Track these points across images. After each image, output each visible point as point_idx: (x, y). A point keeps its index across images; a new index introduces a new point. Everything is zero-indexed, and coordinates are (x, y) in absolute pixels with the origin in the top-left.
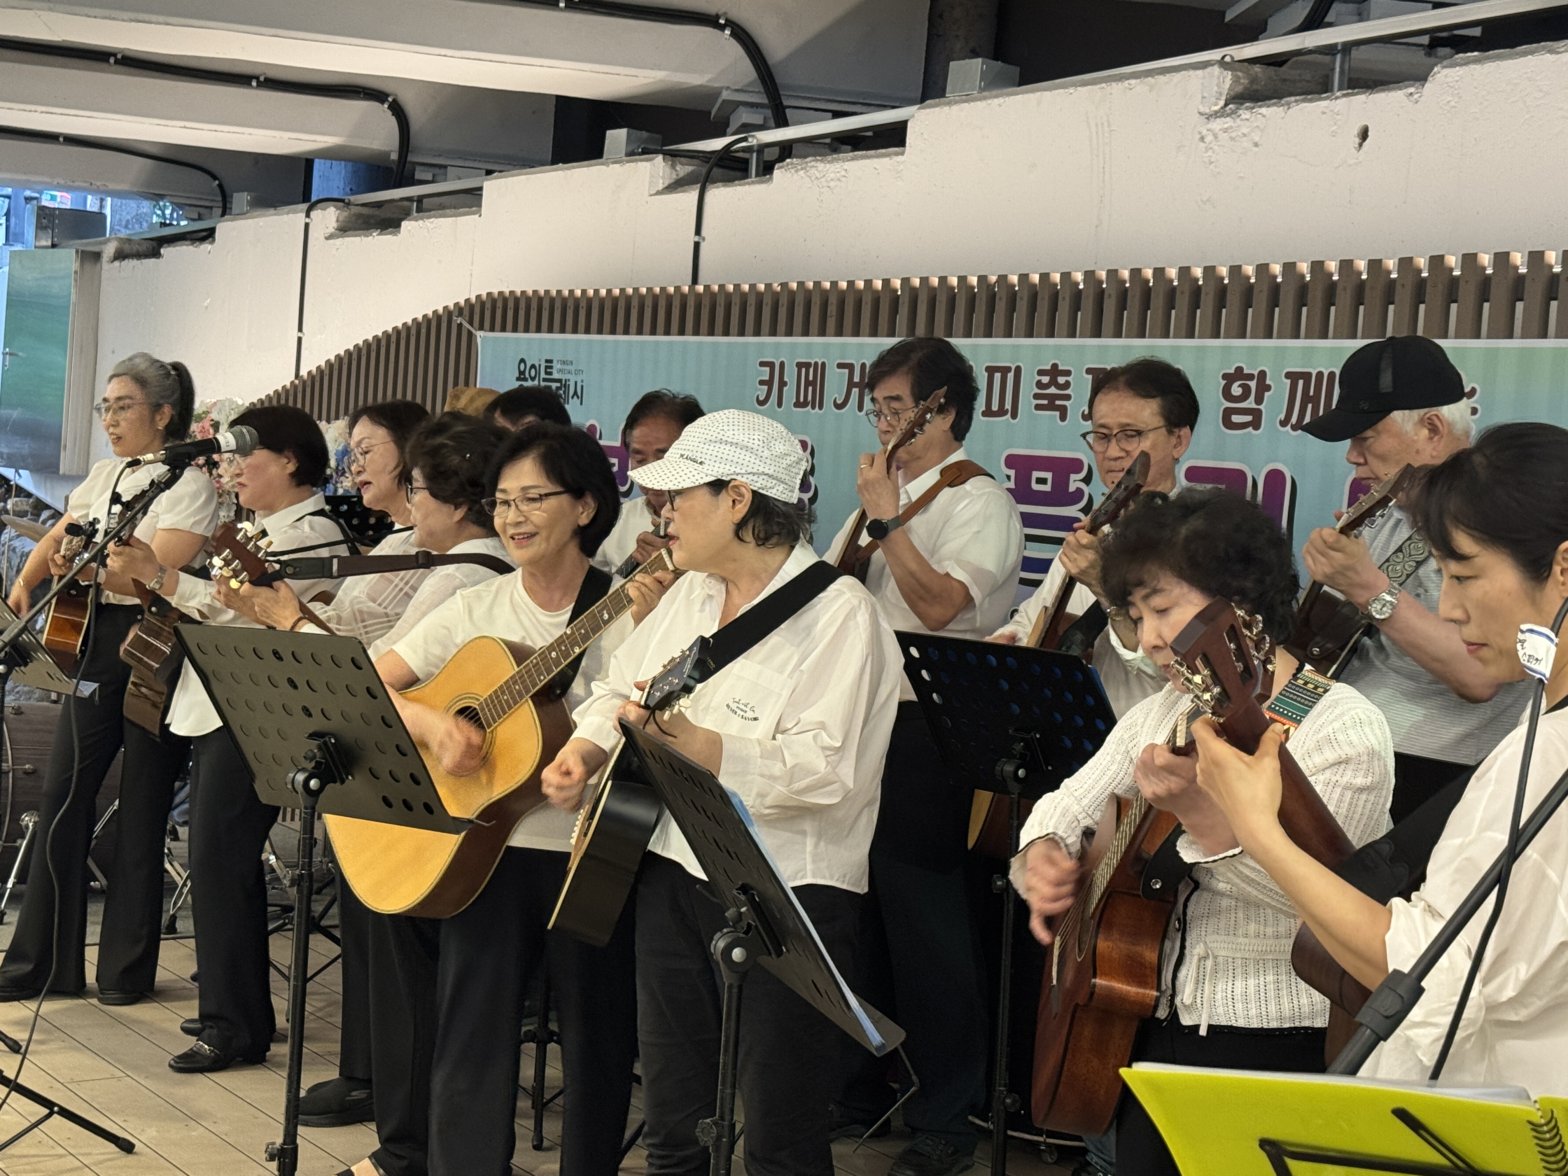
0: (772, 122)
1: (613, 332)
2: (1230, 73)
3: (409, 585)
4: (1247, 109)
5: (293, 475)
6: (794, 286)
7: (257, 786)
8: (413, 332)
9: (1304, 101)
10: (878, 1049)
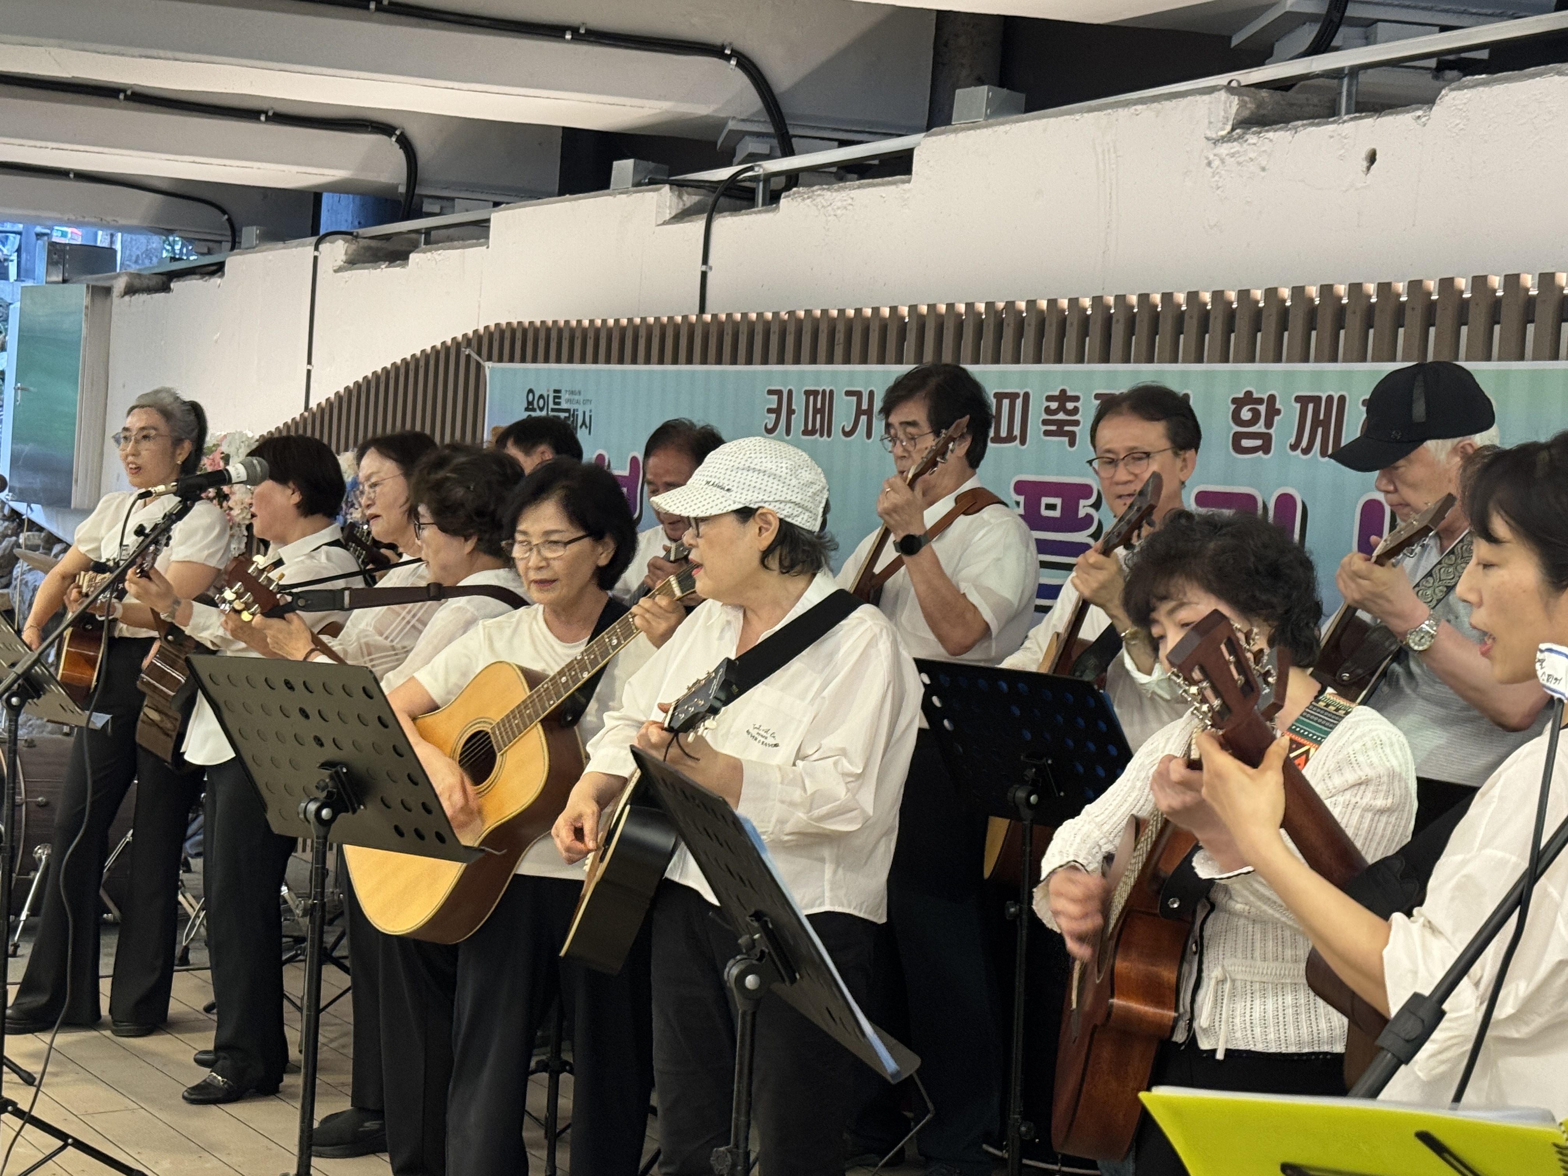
0: (778, 152)
1: (621, 361)
2: (1236, 98)
3: (416, 618)
4: (1254, 133)
5: (298, 506)
6: (802, 314)
7: (269, 816)
8: (422, 363)
9: (1312, 125)
10: (893, 1076)
